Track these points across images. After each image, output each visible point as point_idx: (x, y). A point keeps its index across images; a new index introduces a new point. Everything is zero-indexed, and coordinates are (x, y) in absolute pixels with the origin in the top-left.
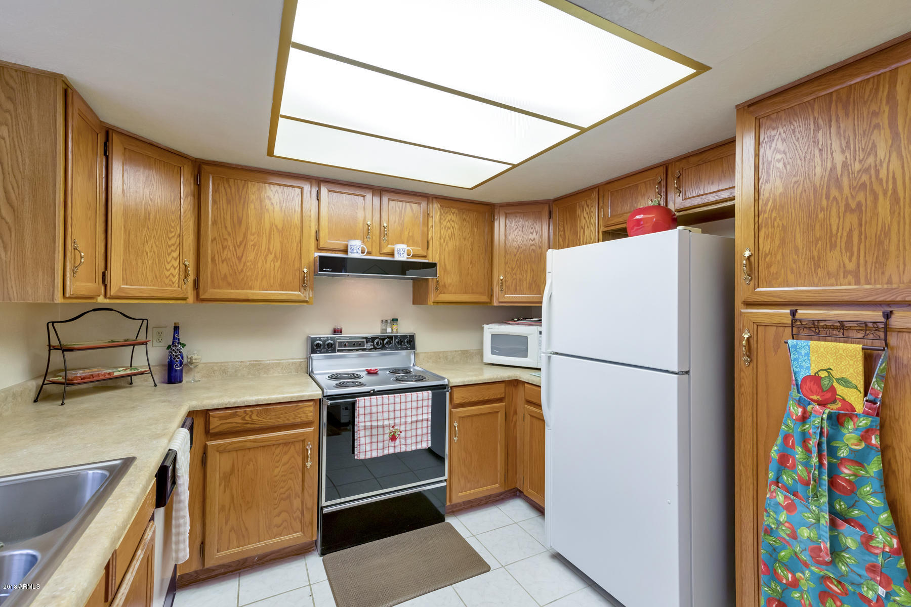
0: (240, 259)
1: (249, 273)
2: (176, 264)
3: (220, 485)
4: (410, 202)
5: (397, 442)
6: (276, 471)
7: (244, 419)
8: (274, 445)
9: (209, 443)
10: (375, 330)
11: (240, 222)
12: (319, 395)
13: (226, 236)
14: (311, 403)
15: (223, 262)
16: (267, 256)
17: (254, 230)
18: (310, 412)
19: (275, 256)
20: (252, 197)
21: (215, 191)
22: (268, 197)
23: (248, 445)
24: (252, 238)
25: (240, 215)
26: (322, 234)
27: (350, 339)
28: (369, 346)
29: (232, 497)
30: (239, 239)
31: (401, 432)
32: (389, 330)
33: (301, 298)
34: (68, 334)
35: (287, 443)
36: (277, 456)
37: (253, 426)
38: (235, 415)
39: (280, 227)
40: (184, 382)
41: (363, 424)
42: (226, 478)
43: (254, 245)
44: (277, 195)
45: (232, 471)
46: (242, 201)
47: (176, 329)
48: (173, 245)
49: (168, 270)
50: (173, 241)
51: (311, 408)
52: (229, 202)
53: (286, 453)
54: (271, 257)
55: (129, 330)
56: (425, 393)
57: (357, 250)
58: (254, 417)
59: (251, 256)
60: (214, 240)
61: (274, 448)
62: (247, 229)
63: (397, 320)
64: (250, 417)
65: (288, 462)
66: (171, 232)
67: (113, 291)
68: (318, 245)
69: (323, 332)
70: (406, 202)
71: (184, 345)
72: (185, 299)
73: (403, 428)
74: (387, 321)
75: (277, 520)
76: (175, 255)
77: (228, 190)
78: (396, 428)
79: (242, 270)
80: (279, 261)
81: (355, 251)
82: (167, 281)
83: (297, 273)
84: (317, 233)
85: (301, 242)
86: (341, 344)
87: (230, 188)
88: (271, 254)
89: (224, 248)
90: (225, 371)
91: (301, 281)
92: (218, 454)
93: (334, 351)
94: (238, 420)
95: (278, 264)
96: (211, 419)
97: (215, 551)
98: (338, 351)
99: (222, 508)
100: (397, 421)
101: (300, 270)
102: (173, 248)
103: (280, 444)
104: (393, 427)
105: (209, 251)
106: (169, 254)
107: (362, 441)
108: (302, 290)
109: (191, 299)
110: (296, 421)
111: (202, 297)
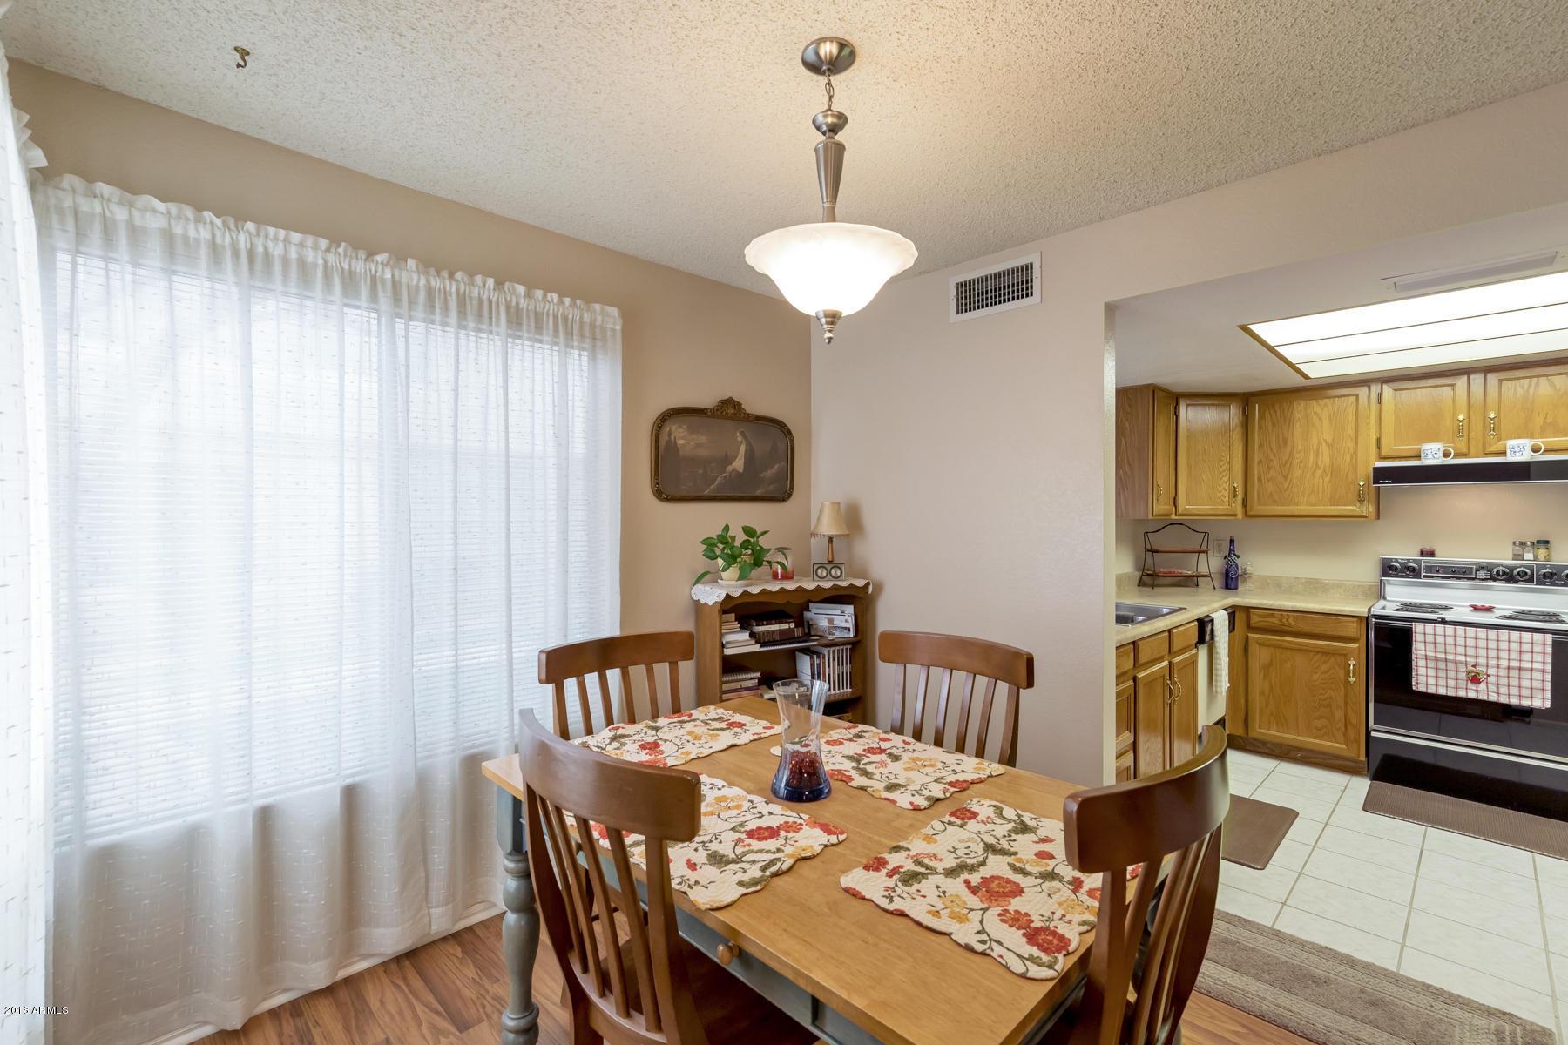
0: (1285, 477)
1: (1295, 490)
2: (1226, 486)
3: (1260, 672)
4: (1547, 376)
5: (1482, 686)
6: (1315, 677)
7: (1281, 621)
8: (1311, 651)
9: (1250, 635)
11: (1285, 442)
12: (1364, 612)
13: (1272, 457)
14: (1355, 619)
15: (1268, 481)
16: (1314, 471)
17: (1300, 447)
18: (1353, 629)
19: (1324, 471)
20: (1298, 416)
21: (1262, 417)
22: (1316, 413)
23: (1286, 644)
24: (1298, 455)
25: (1286, 435)
26: (1384, 442)
27: (1446, 563)
28: (1482, 574)
29: (1271, 688)
30: (1284, 459)
31: (1488, 676)
32: (1529, 556)
33: (1356, 513)
34: (1157, 541)
35: (1326, 653)
36: (1316, 662)
37: (1289, 629)
38: (1272, 616)
39: (1329, 440)
40: (1239, 589)
41: (1423, 653)
42: (1267, 668)
43: (1301, 462)
44: (1325, 409)
45: (1271, 664)
46: (1287, 424)
47: (1232, 541)
48: (1224, 471)
49: (1220, 492)
50: (1224, 468)
51: (1355, 625)
52: (1274, 425)
53: (1325, 662)
54: (1319, 472)
55: (1195, 541)
56: (1538, 637)
57: (1433, 455)
58: (1291, 621)
59: (1297, 473)
60: (1260, 462)
61: (1312, 654)
62: (1293, 448)
63: (1547, 542)
64: (1287, 620)
65: (1328, 671)
66: (1222, 461)
67: (1180, 511)
68: (1379, 454)
69: (1405, 553)
70: (1538, 377)
71: (1238, 557)
72: (1235, 515)
73: (1492, 671)
74: (1523, 544)
75: (1318, 723)
76: (1225, 479)
77: (1274, 414)
78: (1479, 668)
79: (1288, 488)
80: (1329, 476)
81: (1430, 456)
82: (1219, 501)
83: (1352, 487)
84: (1379, 441)
85: (1355, 453)
86: (1429, 569)
87: (1276, 412)
88: (1320, 469)
89: (1269, 468)
90: (1279, 586)
91: (1357, 496)
92: (1257, 646)
93: (1418, 576)
94: (1275, 621)
95: (1327, 479)
96: (1251, 615)
97: (1257, 727)
98: (1424, 577)
99: (1262, 693)
100: (1482, 661)
101: (1355, 483)
102: (1224, 474)
103: (1318, 652)
104: (1474, 666)
105: (1256, 473)
106: (1221, 479)
107: (1422, 671)
108: (1358, 505)
109: (1240, 516)
110: (1335, 633)
111: (1249, 513)
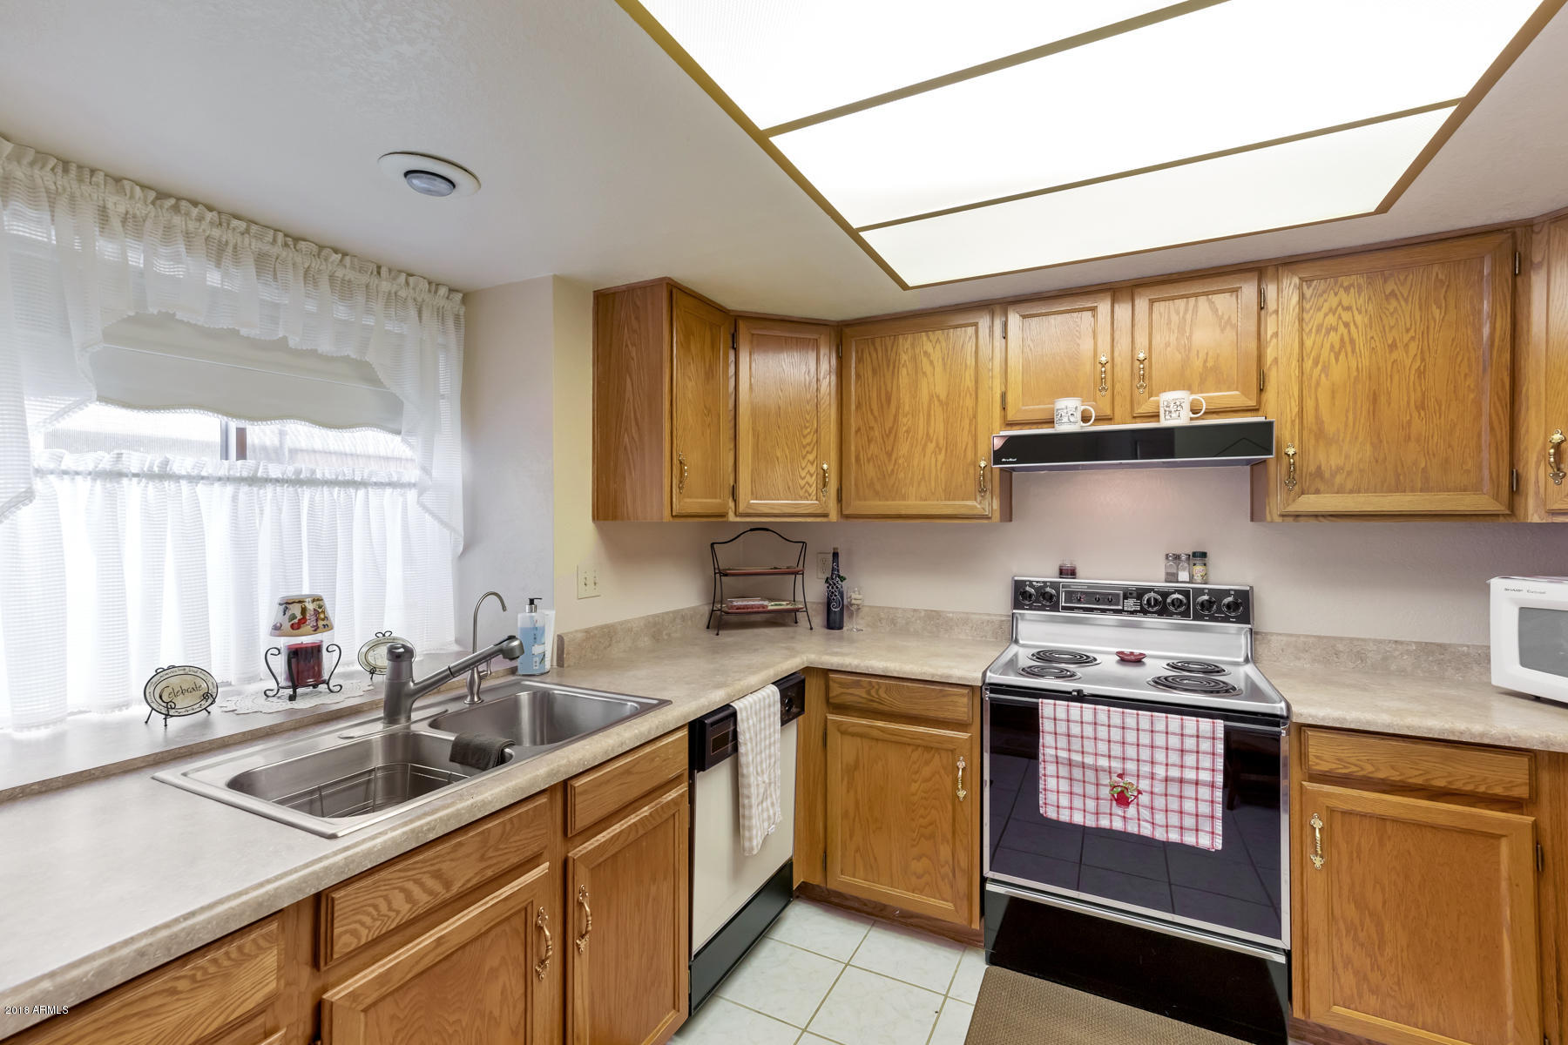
0: (889, 455)
1: (901, 475)
2: (812, 469)
3: (842, 779)
4: (1206, 294)
5: (1131, 811)
6: (914, 787)
7: (868, 693)
8: (909, 745)
9: (830, 717)
10: (1153, 576)
11: (889, 400)
12: (976, 679)
13: (873, 423)
14: (965, 691)
15: (869, 461)
16: (925, 445)
17: (907, 408)
18: (962, 707)
19: (937, 445)
20: (904, 357)
21: (860, 360)
22: (926, 353)
23: (875, 733)
24: (905, 420)
25: (889, 389)
26: (1010, 398)
27: (1089, 587)
28: (1130, 604)
29: (857, 803)
30: (888, 425)
31: (1139, 792)
32: (1183, 576)
33: (975, 512)
35: (929, 747)
36: (914, 763)
37: (881, 707)
38: (857, 684)
39: (943, 397)
40: (845, 628)
41: (1052, 752)
42: (851, 770)
43: (908, 432)
44: (938, 346)
45: (856, 766)
46: (891, 368)
47: (835, 555)
48: (809, 444)
49: (803, 479)
50: (808, 440)
51: (965, 700)
52: (874, 371)
53: (927, 763)
54: (931, 446)
55: (789, 559)
56: (1205, 724)
57: (1069, 417)
58: (882, 693)
59: (903, 449)
60: (858, 431)
61: (909, 749)
62: (898, 408)
63: (1204, 555)
64: (877, 693)
65: (930, 779)
66: (807, 428)
67: (742, 509)
68: (1005, 417)
69: (1041, 571)
70: (1196, 295)
71: (842, 579)
72: (826, 515)
73: (1144, 784)
74: (1177, 557)
75: (918, 866)
76: (811, 457)
77: (874, 355)
78: (1128, 779)
79: (893, 470)
80: (943, 451)
81: (1065, 419)
82: (802, 493)
83: (972, 471)
84: (1004, 396)
85: (975, 416)
86: (1070, 595)
87: (876, 350)
88: (931, 442)
89: (870, 441)
91: (977, 482)
92: (839, 735)
93: (1055, 608)
94: (862, 692)
95: (941, 457)
96: (831, 683)
97: (839, 871)
98: (1064, 608)
99: (845, 815)
100: (1131, 766)
101: (975, 463)
102: (808, 448)
103: (919, 746)
104: (1120, 776)
105: (853, 448)
106: (804, 458)
107: (1052, 783)
108: (979, 498)
109: (834, 516)
110: (941, 715)
111: (845, 512)
